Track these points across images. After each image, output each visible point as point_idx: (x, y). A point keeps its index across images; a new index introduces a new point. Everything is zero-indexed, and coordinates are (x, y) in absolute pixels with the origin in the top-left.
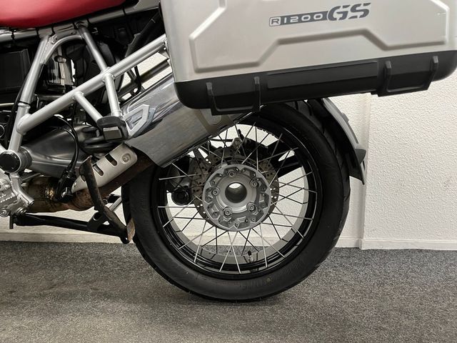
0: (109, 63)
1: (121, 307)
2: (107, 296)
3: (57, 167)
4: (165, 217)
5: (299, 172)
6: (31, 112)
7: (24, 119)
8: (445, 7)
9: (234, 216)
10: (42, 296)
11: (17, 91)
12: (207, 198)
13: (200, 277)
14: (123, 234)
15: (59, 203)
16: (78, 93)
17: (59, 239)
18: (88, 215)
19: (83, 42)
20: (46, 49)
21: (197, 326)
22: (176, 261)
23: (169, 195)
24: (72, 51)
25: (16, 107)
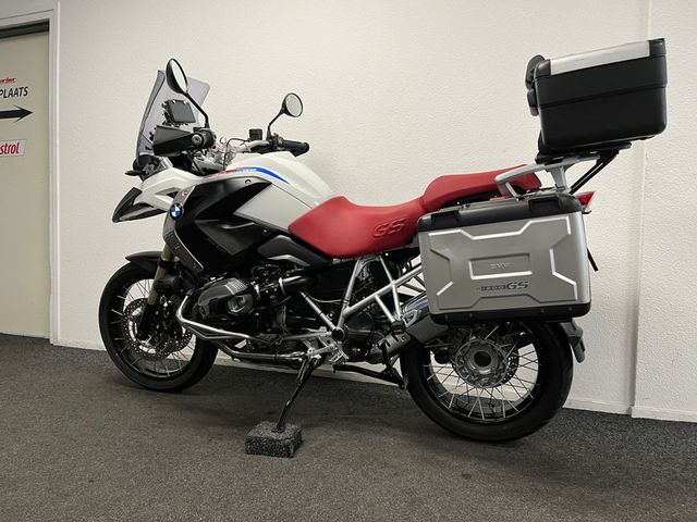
0: (395, 278)
1: (399, 433)
2: (388, 425)
3: (361, 335)
4: (429, 372)
5: (531, 347)
6: (350, 305)
7: (347, 310)
8: (573, 283)
9: (480, 377)
10: (347, 419)
11: (344, 293)
12: (458, 362)
13: (453, 419)
14: (400, 382)
15: (360, 358)
16: (376, 295)
17: (352, 379)
18: (380, 368)
19: (380, 262)
20: (359, 266)
21: (448, 450)
22: (441, 410)
23: (432, 356)
24: (375, 269)
25: (342, 302)
